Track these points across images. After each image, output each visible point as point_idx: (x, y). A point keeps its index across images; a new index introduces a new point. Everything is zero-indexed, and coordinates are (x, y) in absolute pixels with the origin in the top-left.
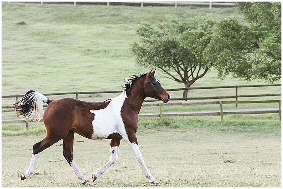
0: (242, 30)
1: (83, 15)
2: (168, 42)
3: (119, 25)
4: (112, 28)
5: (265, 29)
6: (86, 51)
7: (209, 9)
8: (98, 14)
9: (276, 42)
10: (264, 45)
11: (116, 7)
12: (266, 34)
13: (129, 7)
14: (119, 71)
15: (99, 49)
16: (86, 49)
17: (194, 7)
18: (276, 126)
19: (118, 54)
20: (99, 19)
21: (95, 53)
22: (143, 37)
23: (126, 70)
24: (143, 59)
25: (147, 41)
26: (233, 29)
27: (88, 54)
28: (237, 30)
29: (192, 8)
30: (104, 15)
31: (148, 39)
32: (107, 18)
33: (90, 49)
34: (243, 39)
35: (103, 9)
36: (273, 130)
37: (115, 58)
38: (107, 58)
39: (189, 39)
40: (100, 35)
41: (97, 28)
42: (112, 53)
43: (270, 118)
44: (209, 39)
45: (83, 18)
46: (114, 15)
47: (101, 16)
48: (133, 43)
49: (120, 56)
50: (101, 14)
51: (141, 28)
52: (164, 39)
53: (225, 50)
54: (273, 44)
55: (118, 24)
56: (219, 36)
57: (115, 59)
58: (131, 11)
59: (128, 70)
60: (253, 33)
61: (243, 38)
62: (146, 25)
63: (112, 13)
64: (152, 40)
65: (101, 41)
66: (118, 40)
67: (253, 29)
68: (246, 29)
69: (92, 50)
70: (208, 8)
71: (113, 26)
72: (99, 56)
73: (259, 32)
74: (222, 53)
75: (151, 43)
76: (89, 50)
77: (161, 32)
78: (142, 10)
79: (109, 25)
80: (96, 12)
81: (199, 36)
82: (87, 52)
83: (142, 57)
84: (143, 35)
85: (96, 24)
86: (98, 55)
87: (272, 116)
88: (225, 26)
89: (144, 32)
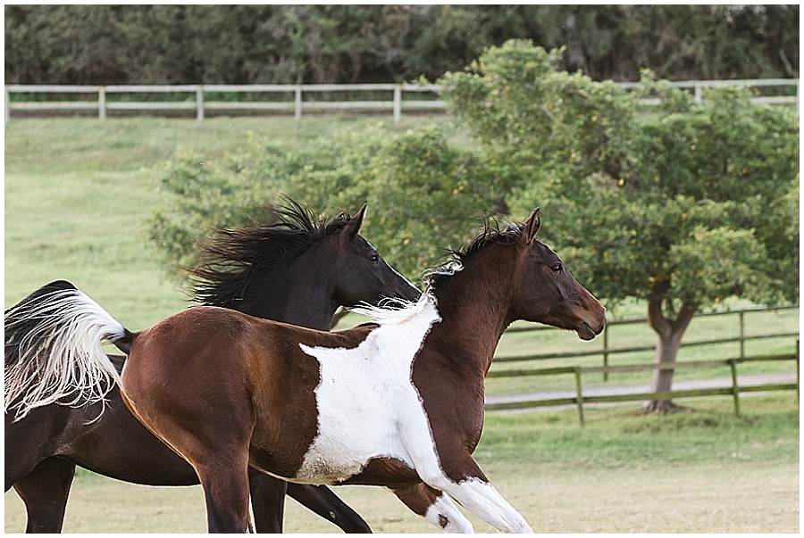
0: (459, 164)
1: (30, 148)
2: (255, 210)
3: (133, 174)
4: (115, 182)
5: (528, 161)
6: (34, 249)
7: (393, 122)
8: (72, 144)
9: (558, 197)
10: (522, 206)
11: (126, 122)
12: (529, 175)
13: (163, 121)
14: (130, 304)
15: (74, 243)
16: (35, 243)
17: (350, 116)
18: (568, 443)
19: (129, 256)
20: (76, 157)
21: (61, 254)
22: (181, 198)
23: (149, 301)
24: (183, 262)
25: (193, 208)
26: (433, 162)
27: (39, 259)
28: (445, 165)
29: (344, 120)
30: (91, 147)
31: (192, 201)
32: (100, 154)
33: (47, 242)
34: (462, 192)
35: (86, 130)
36: (558, 452)
37: (118, 266)
38: (97, 266)
39: (308, 197)
40: (78, 203)
41: (70, 185)
42: (111, 254)
43: (553, 420)
44: (365, 194)
45: (30, 157)
46: (118, 145)
47: (82, 149)
48: (152, 217)
49: (134, 260)
50: (83, 143)
51: (176, 172)
52: (241, 200)
53: (411, 224)
54: (550, 203)
55: (131, 169)
56: (394, 183)
57: (119, 270)
58: (170, 133)
59: (156, 301)
60: (493, 172)
61: (461, 188)
62: (189, 163)
63: (114, 139)
64: (205, 204)
65: (81, 219)
66: (130, 218)
67: (493, 162)
68: (472, 161)
69: (53, 247)
70: (390, 117)
71: (115, 175)
72: (73, 265)
73: (509, 170)
74: (402, 234)
75: (204, 213)
76: (43, 247)
77: (233, 180)
78: (200, 130)
79: (104, 175)
80: (66, 138)
81: (337, 186)
82: (39, 252)
83: (179, 257)
84: (182, 192)
85: (67, 171)
86: (69, 260)
87: (561, 415)
88: (410, 153)
89: (184, 183)
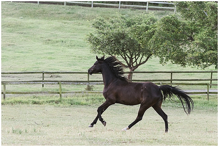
0: (181, 25)
1: (45, 12)
2: (118, 34)
3: (73, 21)
4: (68, 23)
5: (199, 25)
6: (47, 40)
7: (146, 11)
8: (56, 12)
9: (208, 36)
10: (198, 38)
11: (71, 7)
12: (199, 30)
13: (82, 7)
14: (74, 58)
15: (57, 40)
16: (47, 39)
17: (134, 9)
18: (206, 104)
19: (73, 44)
20: (57, 15)
21: (54, 42)
23: (79, 57)
25: (101, 32)
26: (173, 24)
27: (48, 43)
28: (177, 25)
29: (132, 10)
30: (62, 13)
32: (64, 15)
35: (60, 8)
37: (70, 47)
38: (64, 47)
39: (137, 32)
40: (58, 28)
41: (56, 23)
42: (68, 43)
43: (199, 98)
44: (154, 32)
45: (45, 15)
46: (69, 13)
47: (59, 14)
48: (89, 34)
49: (74, 45)
50: (59, 12)
52: (115, 31)
53: (166, 41)
54: (206, 38)
56: (162, 30)
57: (70, 48)
58: (84, 10)
59: (82, 57)
60: (189, 28)
61: (181, 32)
62: (100, 20)
63: (68, 11)
64: (105, 32)
65: (59, 33)
66: (73, 33)
67: (189, 25)
68: (184, 25)
69: (52, 40)
71: (68, 21)
72: (58, 45)
73: (194, 28)
74: (164, 44)
75: (104, 34)
76: (49, 40)
77: (112, 25)
78: (92, 10)
79: (65, 21)
80: (55, 10)
81: (145, 29)
82: (48, 41)
83: (96, 46)
84: (98, 28)
85: (55, 19)
86: (56, 44)
87: (201, 97)
88: (167, 21)
89: (98, 25)
